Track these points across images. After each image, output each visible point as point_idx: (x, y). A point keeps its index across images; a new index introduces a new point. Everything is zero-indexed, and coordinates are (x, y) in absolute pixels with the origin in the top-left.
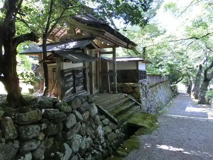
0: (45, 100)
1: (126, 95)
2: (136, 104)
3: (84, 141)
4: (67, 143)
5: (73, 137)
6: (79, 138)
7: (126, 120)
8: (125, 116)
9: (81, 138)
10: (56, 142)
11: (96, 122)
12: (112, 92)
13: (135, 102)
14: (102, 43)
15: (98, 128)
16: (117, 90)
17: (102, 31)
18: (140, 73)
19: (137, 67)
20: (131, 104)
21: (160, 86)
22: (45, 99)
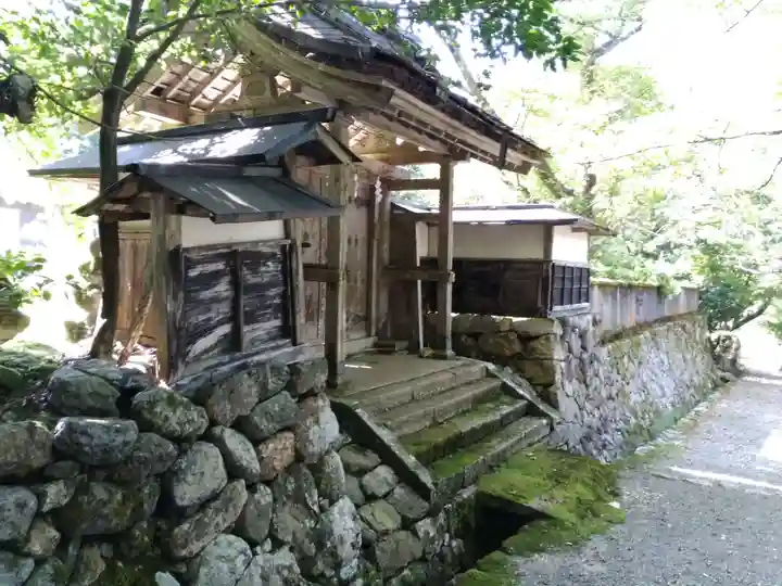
0: (87, 377)
1: (491, 366)
2: (531, 411)
3: (256, 565)
4: (171, 573)
5: (203, 548)
6: (232, 552)
7: (475, 481)
8: (469, 462)
9: (243, 552)
10: (120, 564)
11: (323, 482)
12: (429, 352)
13: (526, 402)
14: (399, 141)
15: (336, 509)
16: (449, 344)
17: (378, 88)
18: (559, 274)
19: (548, 250)
20: (506, 409)
21: (654, 334)
22: (89, 374)
